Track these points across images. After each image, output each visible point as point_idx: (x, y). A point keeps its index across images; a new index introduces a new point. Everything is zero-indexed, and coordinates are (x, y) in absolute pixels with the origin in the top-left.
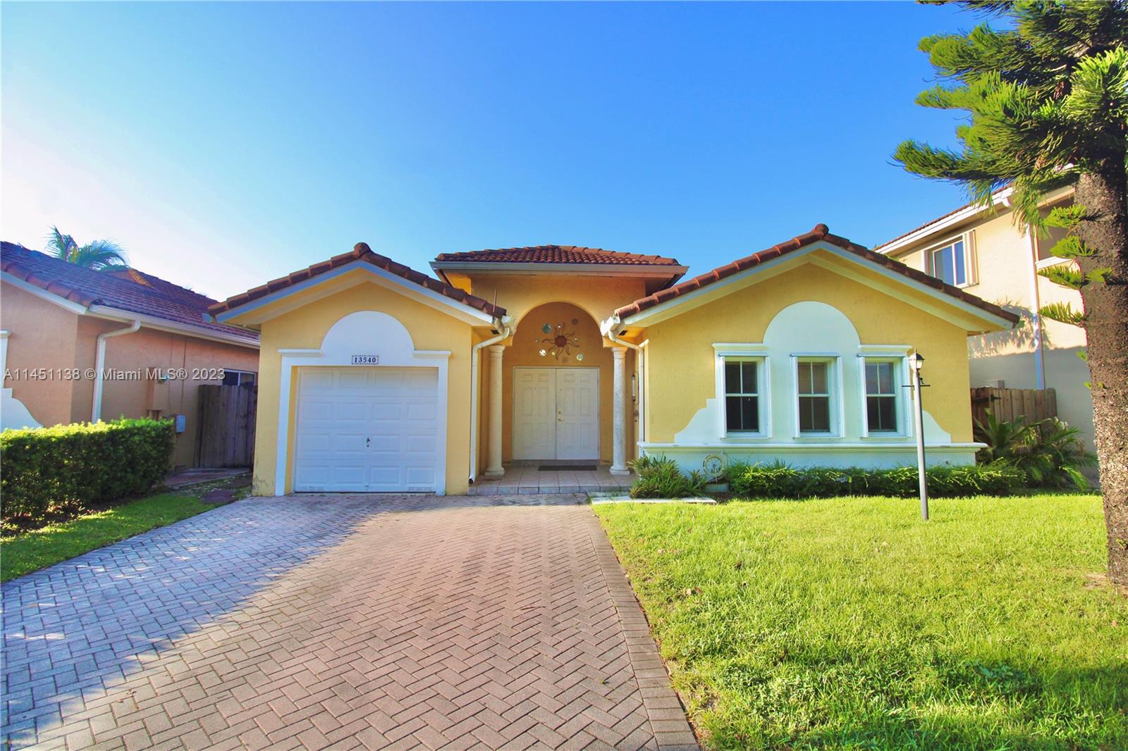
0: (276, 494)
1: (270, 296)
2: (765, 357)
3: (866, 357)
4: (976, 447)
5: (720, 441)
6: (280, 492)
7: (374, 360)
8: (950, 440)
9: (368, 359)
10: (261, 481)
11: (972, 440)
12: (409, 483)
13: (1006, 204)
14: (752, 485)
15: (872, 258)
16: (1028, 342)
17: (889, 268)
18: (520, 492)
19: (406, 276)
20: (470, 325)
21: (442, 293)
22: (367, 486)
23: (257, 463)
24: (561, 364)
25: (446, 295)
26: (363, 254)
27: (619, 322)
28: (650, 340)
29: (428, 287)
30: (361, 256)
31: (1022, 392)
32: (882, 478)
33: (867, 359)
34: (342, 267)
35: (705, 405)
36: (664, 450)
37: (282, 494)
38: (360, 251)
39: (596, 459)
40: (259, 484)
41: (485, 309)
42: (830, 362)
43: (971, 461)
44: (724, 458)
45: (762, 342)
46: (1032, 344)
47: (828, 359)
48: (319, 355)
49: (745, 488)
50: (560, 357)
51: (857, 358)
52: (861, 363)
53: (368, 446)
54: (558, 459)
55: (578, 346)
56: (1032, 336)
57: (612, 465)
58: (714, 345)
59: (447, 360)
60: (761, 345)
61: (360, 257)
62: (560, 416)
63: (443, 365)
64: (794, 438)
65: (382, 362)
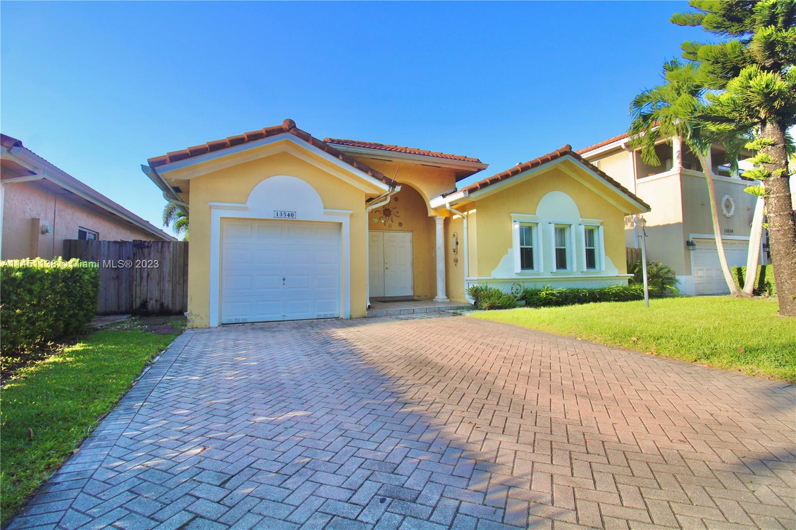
0: (211, 326)
1: (208, 155)
2: (537, 223)
3: (585, 226)
4: (629, 276)
5: (516, 275)
6: (214, 323)
7: (292, 215)
8: (618, 272)
9: (287, 214)
10: (195, 316)
11: (626, 272)
12: (318, 312)
13: (623, 147)
14: (545, 299)
15: (591, 167)
16: (629, 224)
17: (598, 174)
18: (401, 313)
19: (326, 149)
20: (364, 192)
21: (353, 166)
22: (284, 316)
23: (191, 299)
24: (388, 229)
25: (356, 167)
26: (291, 129)
27: (467, 195)
28: (477, 210)
29: (343, 160)
30: (290, 129)
31: (632, 249)
32: (604, 292)
33: (586, 227)
34: (272, 136)
35: (507, 253)
36: (487, 281)
37: (217, 325)
38: (289, 126)
39: (410, 295)
40: (194, 317)
41: (384, 180)
42: (566, 228)
43: (626, 284)
44: (522, 284)
45: (535, 214)
46: (632, 225)
47: (565, 226)
48: (246, 209)
49: (541, 301)
50: (387, 224)
51: (579, 226)
52: (582, 228)
53: (284, 284)
54: (386, 296)
55: (399, 217)
56: (632, 220)
57: (436, 295)
58: (512, 215)
59: (349, 217)
60: (533, 216)
61: (288, 131)
62: (386, 266)
63: (346, 221)
64: (551, 273)
65: (299, 217)
